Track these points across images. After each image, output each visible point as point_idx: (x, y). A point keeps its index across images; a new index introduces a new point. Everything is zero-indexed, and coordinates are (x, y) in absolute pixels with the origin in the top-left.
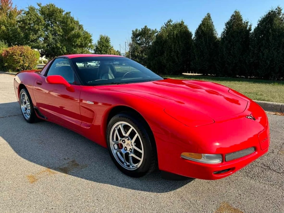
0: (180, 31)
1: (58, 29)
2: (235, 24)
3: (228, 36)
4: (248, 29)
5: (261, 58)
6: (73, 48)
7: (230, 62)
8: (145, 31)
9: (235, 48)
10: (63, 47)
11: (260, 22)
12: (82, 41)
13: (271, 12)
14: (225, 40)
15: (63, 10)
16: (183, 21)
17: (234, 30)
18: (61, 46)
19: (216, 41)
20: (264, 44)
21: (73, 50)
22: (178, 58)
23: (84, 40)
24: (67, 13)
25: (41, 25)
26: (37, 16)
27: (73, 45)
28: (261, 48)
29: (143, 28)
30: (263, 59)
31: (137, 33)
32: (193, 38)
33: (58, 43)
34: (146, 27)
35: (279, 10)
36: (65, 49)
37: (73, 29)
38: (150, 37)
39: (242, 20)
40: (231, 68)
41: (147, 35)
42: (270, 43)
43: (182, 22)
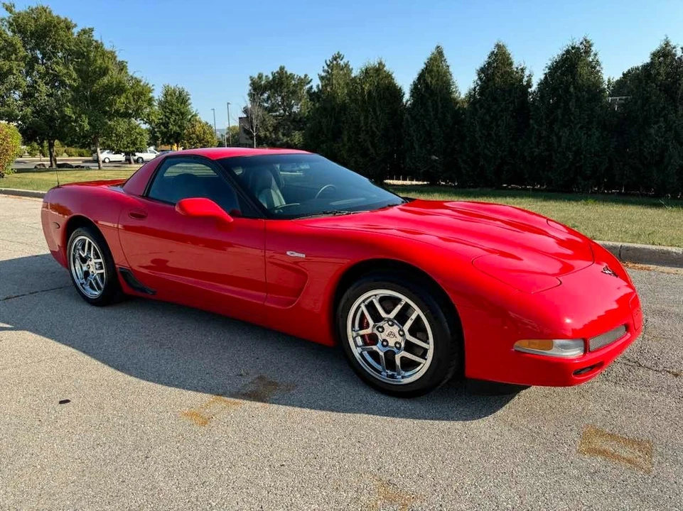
0: (376, 84)
1: (65, 71)
2: (498, 72)
3: (484, 98)
4: (525, 83)
5: (556, 145)
6: (107, 120)
7: (491, 155)
8: (281, 78)
9: (499, 126)
10: (80, 116)
11: (549, 69)
12: (130, 102)
13: (570, 48)
14: (477, 106)
15: (74, 22)
16: (383, 63)
17: (496, 85)
18: (74, 113)
19: (457, 108)
20: (560, 117)
21: (106, 123)
22: (373, 145)
23: (134, 99)
24: (84, 32)
25: (16, 59)
26: (4, 35)
27: (105, 113)
28: (554, 126)
29: (275, 71)
30: (560, 150)
31: (263, 83)
32: (404, 100)
33: (68, 107)
34: (282, 69)
35: (588, 46)
36: (87, 121)
37: (104, 72)
38: (294, 93)
39: (511, 64)
40: (492, 169)
41: (285, 90)
42: (572, 114)
43: (380, 64)
